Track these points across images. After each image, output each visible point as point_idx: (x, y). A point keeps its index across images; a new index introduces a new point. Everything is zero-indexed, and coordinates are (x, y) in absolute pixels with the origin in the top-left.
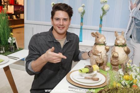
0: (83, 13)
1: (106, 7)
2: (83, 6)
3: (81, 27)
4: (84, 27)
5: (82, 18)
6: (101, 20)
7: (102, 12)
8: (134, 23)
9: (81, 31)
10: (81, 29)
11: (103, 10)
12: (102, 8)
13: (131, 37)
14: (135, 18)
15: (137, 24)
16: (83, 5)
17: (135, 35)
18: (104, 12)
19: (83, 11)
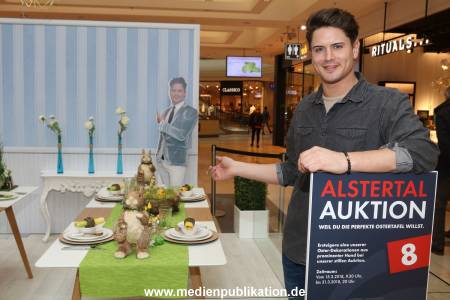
0: (92, 130)
1: (125, 121)
2: (91, 120)
3: (91, 151)
4: (95, 150)
5: (91, 138)
6: (120, 138)
7: (120, 127)
8: (164, 141)
9: (91, 158)
10: (91, 154)
11: (122, 125)
12: (120, 122)
13: (163, 158)
14: (165, 134)
15: (167, 141)
16: (91, 118)
17: (167, 156)
18: (123, 128)
19: (91, 127)
